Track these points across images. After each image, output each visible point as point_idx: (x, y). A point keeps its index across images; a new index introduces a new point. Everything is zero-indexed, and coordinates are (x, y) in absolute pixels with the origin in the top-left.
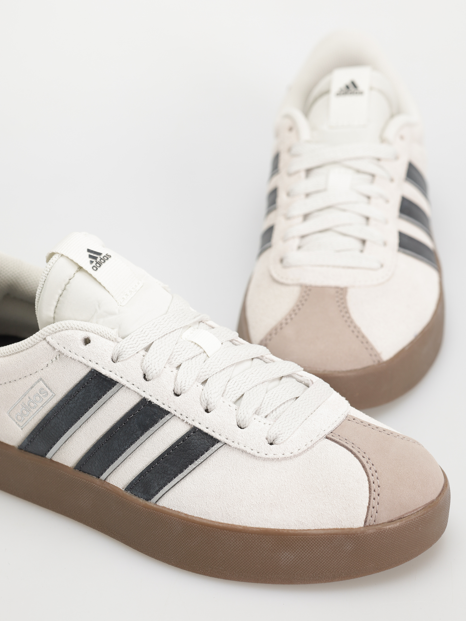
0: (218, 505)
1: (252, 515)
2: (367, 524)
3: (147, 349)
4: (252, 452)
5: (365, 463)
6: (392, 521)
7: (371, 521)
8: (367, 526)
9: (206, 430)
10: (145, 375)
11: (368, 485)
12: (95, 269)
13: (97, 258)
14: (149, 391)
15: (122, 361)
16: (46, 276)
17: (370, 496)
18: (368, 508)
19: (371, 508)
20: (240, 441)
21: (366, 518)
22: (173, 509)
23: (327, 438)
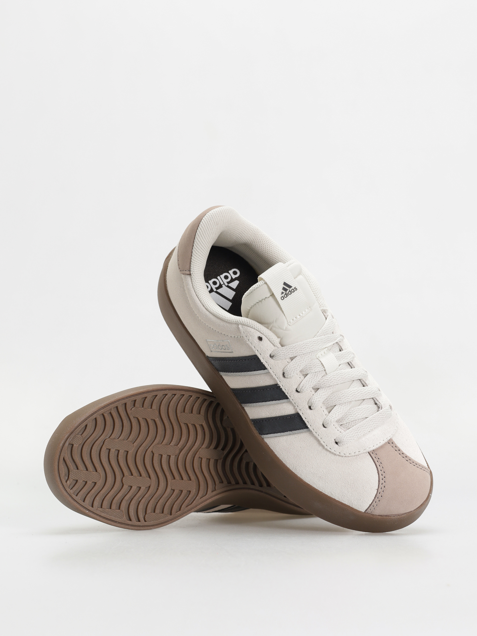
0: (293, 461)
1: (308, 477)
2: (367, 512)
3: (292, 359)
4: (323, 444)
5: (381, 479)
6: (381, 516)
7: (369, 511)
8: (366, 513)
9: (304, 419)
10: (284, 373)
11: (376, 493)
12: (282, 298)
13: (287, 290)
14: (283, 383)
15: (275, 360)
16: (253, 290)
17: (374, 500)
18: (370, 505)
19: (372, 506)
20: (320, 435)
21: (367, 509)
22: (271, 448)
23: (369, 453)
